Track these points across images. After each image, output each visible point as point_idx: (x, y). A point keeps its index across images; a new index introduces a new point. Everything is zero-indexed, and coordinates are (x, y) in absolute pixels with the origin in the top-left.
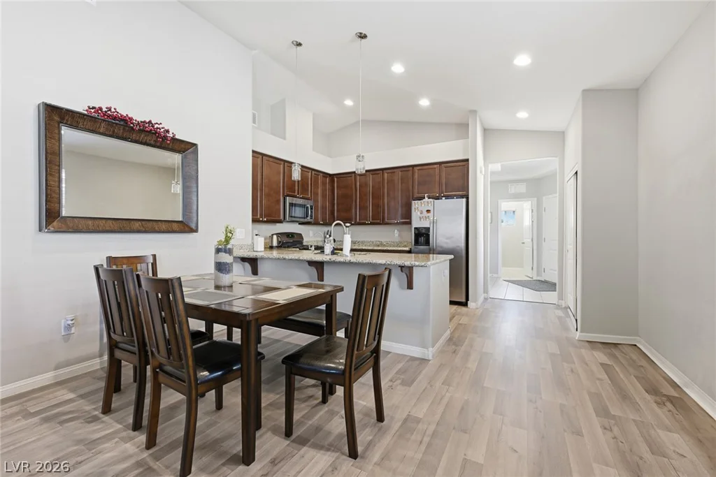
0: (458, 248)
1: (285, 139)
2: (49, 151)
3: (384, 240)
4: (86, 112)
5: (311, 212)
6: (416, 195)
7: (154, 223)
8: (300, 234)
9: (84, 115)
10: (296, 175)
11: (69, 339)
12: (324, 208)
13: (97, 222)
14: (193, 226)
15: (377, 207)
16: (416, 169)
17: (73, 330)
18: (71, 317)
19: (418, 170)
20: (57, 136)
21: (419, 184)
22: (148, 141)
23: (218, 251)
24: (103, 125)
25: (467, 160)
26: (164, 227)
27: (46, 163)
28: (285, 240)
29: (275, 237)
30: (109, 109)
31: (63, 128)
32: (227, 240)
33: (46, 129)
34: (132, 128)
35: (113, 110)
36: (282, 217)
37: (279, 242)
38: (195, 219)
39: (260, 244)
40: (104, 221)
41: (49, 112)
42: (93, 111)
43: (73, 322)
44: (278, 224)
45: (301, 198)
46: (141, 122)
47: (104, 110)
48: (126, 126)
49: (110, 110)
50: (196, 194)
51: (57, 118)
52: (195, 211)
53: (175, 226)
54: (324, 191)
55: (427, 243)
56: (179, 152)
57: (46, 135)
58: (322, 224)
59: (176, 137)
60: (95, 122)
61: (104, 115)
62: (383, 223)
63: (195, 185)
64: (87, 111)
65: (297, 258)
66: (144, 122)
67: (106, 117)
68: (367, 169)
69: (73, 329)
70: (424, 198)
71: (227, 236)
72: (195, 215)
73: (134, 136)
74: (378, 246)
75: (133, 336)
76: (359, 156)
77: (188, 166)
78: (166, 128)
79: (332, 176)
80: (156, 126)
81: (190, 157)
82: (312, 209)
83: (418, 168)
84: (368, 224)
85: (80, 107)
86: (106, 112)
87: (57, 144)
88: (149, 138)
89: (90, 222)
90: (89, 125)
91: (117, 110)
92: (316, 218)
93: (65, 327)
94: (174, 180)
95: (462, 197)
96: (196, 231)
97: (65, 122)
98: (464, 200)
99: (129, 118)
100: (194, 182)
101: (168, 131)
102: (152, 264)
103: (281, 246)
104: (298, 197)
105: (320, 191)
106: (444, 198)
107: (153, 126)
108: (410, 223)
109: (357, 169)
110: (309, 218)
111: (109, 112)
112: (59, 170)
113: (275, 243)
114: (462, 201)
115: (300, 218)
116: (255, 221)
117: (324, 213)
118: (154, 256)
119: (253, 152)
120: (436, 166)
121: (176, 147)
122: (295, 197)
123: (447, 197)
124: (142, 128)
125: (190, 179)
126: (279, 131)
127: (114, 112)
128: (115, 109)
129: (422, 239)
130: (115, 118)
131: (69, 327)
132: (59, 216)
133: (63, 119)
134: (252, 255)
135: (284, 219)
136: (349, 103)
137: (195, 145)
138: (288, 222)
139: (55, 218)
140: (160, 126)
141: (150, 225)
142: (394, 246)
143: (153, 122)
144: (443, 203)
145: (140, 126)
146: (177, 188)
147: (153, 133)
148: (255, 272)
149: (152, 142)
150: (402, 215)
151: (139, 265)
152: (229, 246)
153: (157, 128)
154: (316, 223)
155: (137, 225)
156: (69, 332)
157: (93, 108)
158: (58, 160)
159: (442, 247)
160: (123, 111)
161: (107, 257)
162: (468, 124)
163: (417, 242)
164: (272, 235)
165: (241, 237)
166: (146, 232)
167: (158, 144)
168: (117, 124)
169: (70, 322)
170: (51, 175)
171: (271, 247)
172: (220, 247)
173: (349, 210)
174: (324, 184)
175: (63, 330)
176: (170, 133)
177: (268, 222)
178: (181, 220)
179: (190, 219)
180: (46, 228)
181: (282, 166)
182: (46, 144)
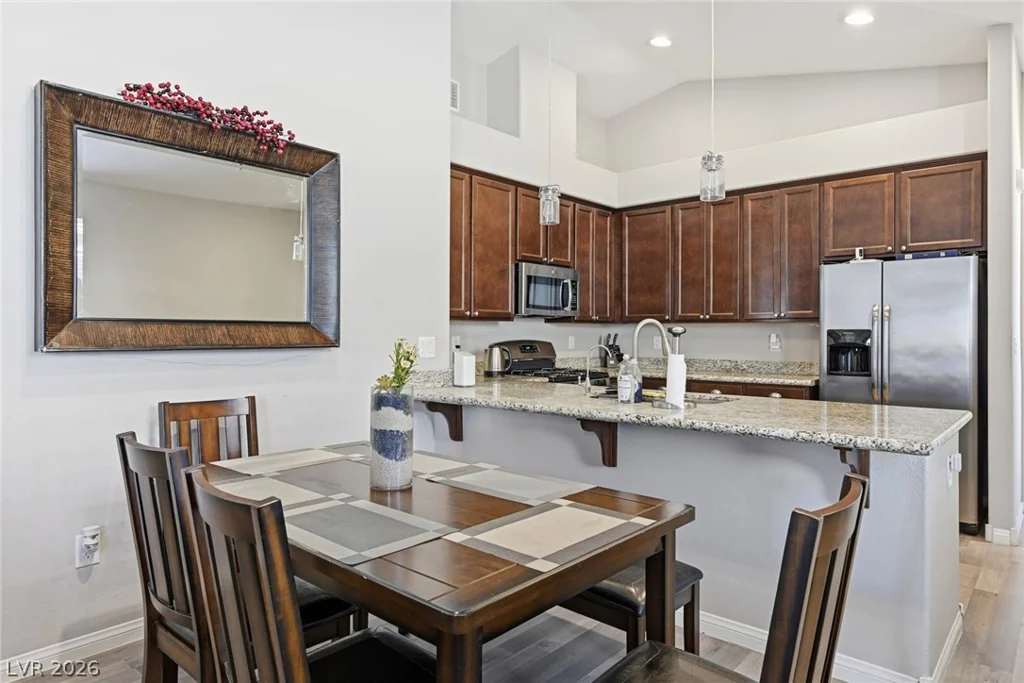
0: (955, 385)
1: (518, 136)
2: (51, 184)
3: (742, 357)
4: (121, 98)
5: (574, 294)
6: (830, 251)
7: (253, 329)
8: (550, 345)
9: (118, 103)
10: (549, 213)
11: (89, 574)
12: (601, 284)
13: (141, 329)
14: (329, 332)
15: (725, 279)
16: (829, 186)
17: (97, 557)
18: (90, 530)
19: (834, 188)
20: (67, 151)
21: (837, 222)
22: (241, 152)
23: (379, 402)
24: (153, 122)
25: (982, 157)
26: (271, 335)
27: (46, 207)
28: (517, 355)
29: (496, 351)
30: (166, 87)
31: (80, 133)
32: (401, 375)
33: (46, 137)
34: (210, 126)
35: (173, 90)
36: (511, 309)
37: (505, 363)
38: (333, 318)
39: (467, 369)
40: (155, 327)
41: (52, 101)
42: (135, 94)
43: (95, 541)
44: (501, 323)
45: (551, 264)
46: (228, 112)
47: (157, 90)
48: (199, 123)
49: (168, 91)
50: (335, 261)
51: (66, 113)
52: (332, 301)
53: (294, 335)
54: (601, 245)
55: (864, 367)
56: (301, 173)
57: (46, 149)
58: (596, 322)
59: (298, 140)
60: (139, 116)
61: (156, 101)
62: (743, 318)
63: (334, 243)
64: (123, 94)
65: (554, 409)
66: (234, 111)
67: (159, 105)
68: (729, 187)
69: (97, 555)
70: (853, 256)
71: (398, 367)
72: (332, 309)
73: (214, 143)
74: (728, 371)
75: (189, 612)
76: (710, 158)
77: (322, 202)
78: (276, 122)
79: (617, 213)
80: (257, 118)
81: (325, 182)
82: (574, 287)
83: (836, 184)
84: (704, 321)
85: (110, 88)
86: (160, 94)
87: (69, 167)
88: (243, 146)
89: (129, 330)
90: (127, 123)
91: (181, 89)
92: (585, 309)
93: (82, 550)
94: (297, 235)
95: (964, 251)
96: (335, 343)
97: (83, 120)
98: (972, 260)
99: (204, 105)
100: (331, 236)
101: (279, 128)
102: (248, 416)
103: (511, 370)
104: (546, 263)
105: (591, 247)
106: (908, 256)
107: (250, 120)
108: (816, 319)
109: (704, 191)
110: (568, 309)
111: (166, 95)
112: (72, 222)
113: (497, 366)
114: (969, 261)
115: (546, 308)
116: (455, 316)
117: (601, 296)
118: (252, 400)
119: (454, 167)
120: (884, 176)
121: (297, 161)
122: (539, 262)
123: (919, 254)
124: (229, 124)
125: (323, 229)
126: (505, 117)
127: (175, 94)
128: (177, 87)
129: (849, 360)
130: (177, 107)
131: (89, 550)
132: (71, 317)
133: (78, 114)
134: (451, 396)
135: (517, 311)
136: (661, 41)
137: (334, 156)
138: (524, 317)
139: (64, 323)
140: (266, 119)
141: (243, 331)
142: (768, 374)
143: (251, 112)
144: (908, 269)
145: (225, 122)
146: (300, 251)
147: (250, 135)
148: (457, 434)
149: (250, 155)
150: (791, 298)
151: (221, 420)
152: (404, 391)
153: (259, 123)
154: (584, 320)
155: (218, 333)
156: (88, 562)
157: (136, 88)
158: (69, 201)
159: (906, 379)
160: (193, 91)
161: (160, 404)
162: (986, 64)
163: (834, 367)
164: (491, 347)
165: (427, 355)
166: (234, 348)
167: (261, 158)
168: (180, 119)
169: (90, 542)
170: (56, 232)
171: (489, 374)
172: (383, 392)
173: (656, 288)
174: (601, 230)
175: (77, 557)
176: (285, 132)
177: (481, 318)
178: (305, 318)
179: (324, 316)
180: (45, 344)
181: (511, 196)
182: (46, 167)
